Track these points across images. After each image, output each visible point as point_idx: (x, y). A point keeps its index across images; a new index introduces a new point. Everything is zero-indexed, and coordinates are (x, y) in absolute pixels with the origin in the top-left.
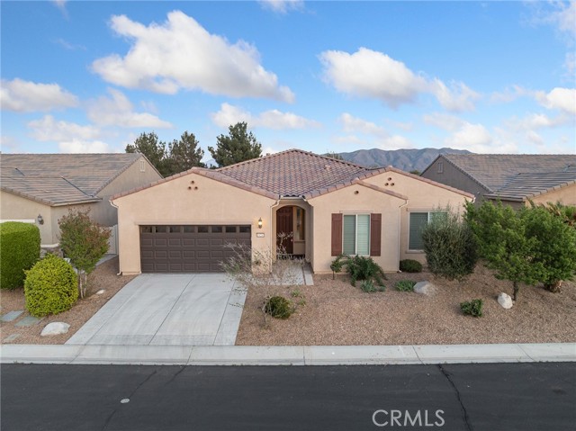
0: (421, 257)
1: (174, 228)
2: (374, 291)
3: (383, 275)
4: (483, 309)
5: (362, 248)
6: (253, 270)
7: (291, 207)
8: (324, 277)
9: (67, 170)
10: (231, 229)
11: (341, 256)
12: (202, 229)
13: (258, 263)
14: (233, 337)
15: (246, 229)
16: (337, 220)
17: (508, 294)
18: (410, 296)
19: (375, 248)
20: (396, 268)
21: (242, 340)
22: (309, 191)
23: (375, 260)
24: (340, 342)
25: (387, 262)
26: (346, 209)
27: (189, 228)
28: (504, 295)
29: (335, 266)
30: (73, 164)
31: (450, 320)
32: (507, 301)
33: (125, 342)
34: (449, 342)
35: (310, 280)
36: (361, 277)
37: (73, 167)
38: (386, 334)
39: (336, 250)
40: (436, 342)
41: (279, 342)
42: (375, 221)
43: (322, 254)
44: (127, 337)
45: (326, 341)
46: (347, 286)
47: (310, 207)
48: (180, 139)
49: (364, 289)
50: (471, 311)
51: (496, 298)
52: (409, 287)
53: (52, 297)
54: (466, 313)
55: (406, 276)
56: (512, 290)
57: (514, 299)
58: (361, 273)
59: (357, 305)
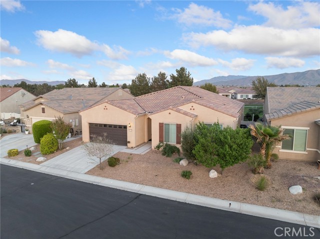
5: (173, 140)
10: (120, 127)
12: (110, 126)
13: (129, 142)
15: (126, 127)
16: (161, 126)
19: (179, 140)
23: (178, 146)
27: (105, 125)
42: (179, 127)
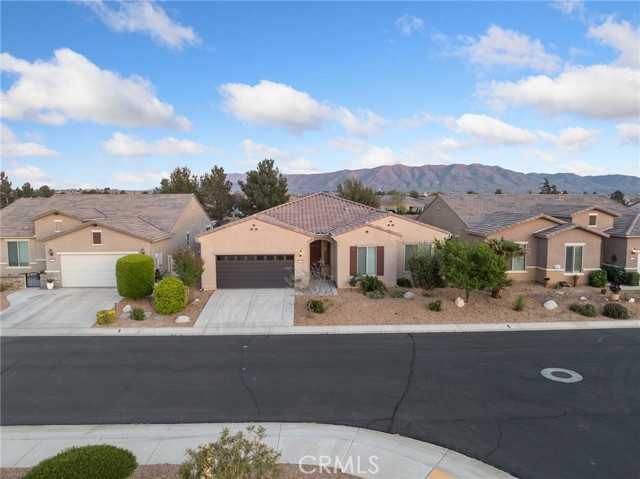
0: (408, 276)
1: (240, 257)
2: (377, 298)
3: (385, 289)
4: (443, 306)
5: (371, 270)
6: (296, 285)
7: (320, 241)
8: (345, 290)
9: (138, 210)
11: (356, 275)
12: (260, 257)
13: (299, 280)
14: (292, 322)
15: (291, 257)
16: (353, 250)
17: (462, 298)
18: (400, 300)
19: (380, 270)
20: (394, 284)
21: (297, 323)
22: (334, 229)
23: (380, 278)
24: (354, 324)
25: (388, 279)
26: (360, 243)
27: (250, 257)
28: (459, 299)
29: (352, 283)
30: (139, 204)
31: (421, 312)
32: (461, 302)
33: (228, 325)
34: (419, 323)
35: (335, 291)
36: (370, 289)
37: (141, 207)
38: (382, 320)
39: (353, 272)
40: (411, 324)
41: (319, 324)
42: (380, 251)
43: (343, 273)
44: (229, 323)
45: (346, 323)
46: (361, 295)
47: (335, 242)
48: (210, 173)
49: (372, 297)
50: (435, 308)
51: (454, 301)
52: (400, 295)
53: (174, 302)
54: (432, 309)
55: (401, 289)
56: (465, 296)
57: (466, 302)
58: (371, 287)
59: (366, 305)
